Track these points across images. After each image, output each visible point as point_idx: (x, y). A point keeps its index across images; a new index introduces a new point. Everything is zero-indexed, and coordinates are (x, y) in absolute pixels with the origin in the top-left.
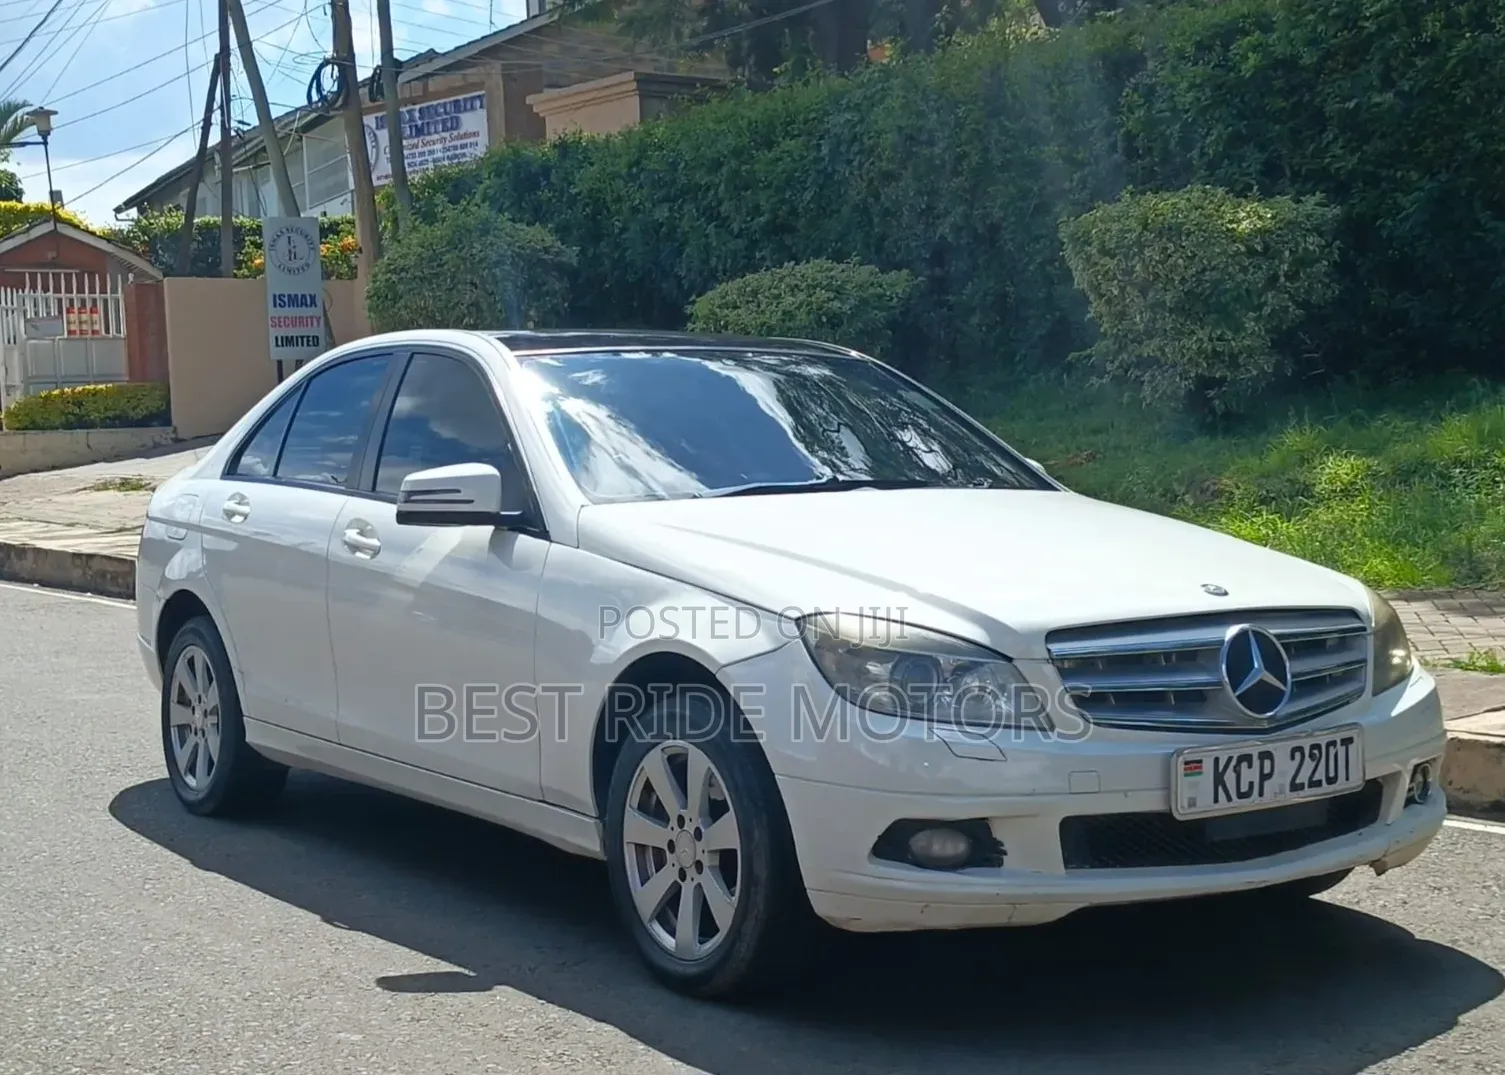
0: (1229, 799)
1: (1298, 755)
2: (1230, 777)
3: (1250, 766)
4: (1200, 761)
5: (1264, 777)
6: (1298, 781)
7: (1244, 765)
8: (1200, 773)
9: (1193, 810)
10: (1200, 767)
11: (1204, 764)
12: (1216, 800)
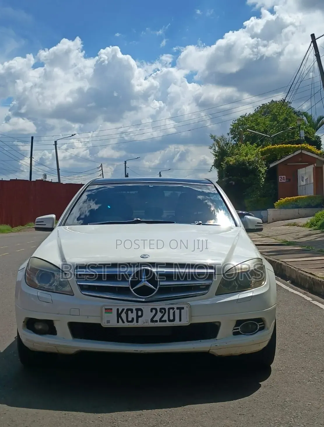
0: (123, 322)
1: (154, 311)
2: (124, 315)
3: (132, 312)
4: (112, 309)
5: (138, 317)
6: (154, 319)
7: (129, 312)
8: (112, 313)
9: (109, 324)
10: (112, 311)
11: (113, 310)
12: (118, 322)
